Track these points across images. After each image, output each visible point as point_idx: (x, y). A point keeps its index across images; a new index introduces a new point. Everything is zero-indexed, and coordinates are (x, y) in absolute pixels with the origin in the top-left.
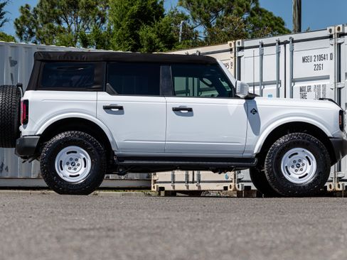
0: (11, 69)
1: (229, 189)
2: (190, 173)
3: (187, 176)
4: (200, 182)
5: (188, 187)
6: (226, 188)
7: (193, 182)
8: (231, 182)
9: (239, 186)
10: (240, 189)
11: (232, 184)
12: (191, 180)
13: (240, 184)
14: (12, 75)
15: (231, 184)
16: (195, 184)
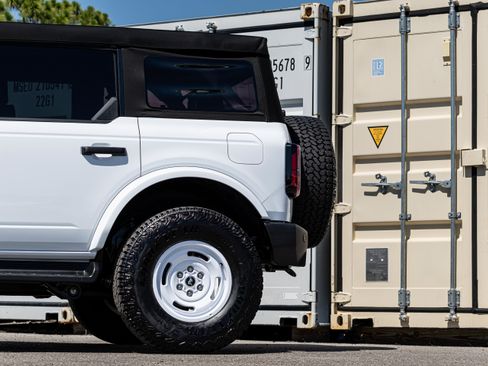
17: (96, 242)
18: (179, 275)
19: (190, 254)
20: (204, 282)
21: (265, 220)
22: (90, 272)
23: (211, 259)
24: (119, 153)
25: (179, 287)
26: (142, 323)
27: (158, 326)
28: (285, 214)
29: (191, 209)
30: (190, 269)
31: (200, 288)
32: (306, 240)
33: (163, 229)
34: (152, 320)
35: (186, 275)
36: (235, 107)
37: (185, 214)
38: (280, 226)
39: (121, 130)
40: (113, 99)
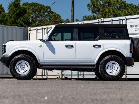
1: (59, 78)
3: (42, 73)
4: (47, 75)
5: (42, 77)
6: (58, 78)
7: (45, 75)
8: (60, 75)
9: (63, 77)
10: (63, 78)
17: (96, 62)
18: (110, 67)
19: (112, 63)
20: (115, 68)
21: (126, 57)
22: (95, 67)
23: (116, 64)
24: (100, 46)
25: (110, 69)
26: (104, 75)
27: (107, 76)
28: (130, 56)
29: (112, 55)
30: (112, 66)
31: (114, 69)
32: (134, 61)
33: (107, 59)
34: (105, 75)
35: (112, 67)
36: (121, 37)
37: (111, 56)
38: (129, 58)
39: (100, 42)
40: (99, 37)
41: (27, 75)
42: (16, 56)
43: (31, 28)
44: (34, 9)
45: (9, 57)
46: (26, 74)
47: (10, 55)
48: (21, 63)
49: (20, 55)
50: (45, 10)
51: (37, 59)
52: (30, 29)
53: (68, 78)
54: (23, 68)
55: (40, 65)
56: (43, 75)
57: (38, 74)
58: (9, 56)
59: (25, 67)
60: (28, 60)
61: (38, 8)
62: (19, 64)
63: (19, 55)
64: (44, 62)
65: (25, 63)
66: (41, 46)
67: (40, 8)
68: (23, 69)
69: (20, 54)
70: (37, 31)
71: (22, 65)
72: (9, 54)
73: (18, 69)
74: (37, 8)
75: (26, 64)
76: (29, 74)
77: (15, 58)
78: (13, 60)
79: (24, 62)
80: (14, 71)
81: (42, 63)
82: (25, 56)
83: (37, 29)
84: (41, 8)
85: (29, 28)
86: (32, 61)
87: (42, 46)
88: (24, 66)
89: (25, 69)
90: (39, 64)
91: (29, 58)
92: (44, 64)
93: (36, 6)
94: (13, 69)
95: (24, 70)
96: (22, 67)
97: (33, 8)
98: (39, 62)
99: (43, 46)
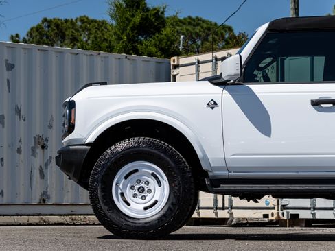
0: (6, 74)
1: (270, 217)
2: (220, 197)
3: (216, 201)
4: (232, 208)
5: (216, 214)
6: (266, 216)
7: (223, 208)
8: (274, 208)
9: (283, 214)
10: (285, 218)
11: (275, 211)
12: (220, 205)
13: (285, 211)
14: (8, 81)
15: (272, 211)
16: (227, 211)
41: (160, 219)
42: (114, 143)
43: (178, 61)
44: (191, 32)
45: (89, 147)
46: (153, 214)
47: (91, 139)
48: (136, 171)
49: (132, 140)
50: (217, 35)
51: (199, 154)
52: (176, 63)
53: (300, 217)
54: (143, 190)
55: (211, 181)
56: (217, 209)
57: (201, 206)
58: (88, 145)
59: (151, 186)
60: (163, 159)
61: (202, 30)
62: (126, 177)
63: (127, 141)
64: (227, 168)
65: (151, 172)
66: (213, 104)
67: (206, 29)
68: (144, 198)
69: (129, 137)
70: (198, 67)
71: (139, 181)
72: (89, 135)
73: (122, 194)
74: (198, 29)
75: (153, 174)
76: (164, 215)
77: (109, 151)
78: (102, 160)
79: (147, 168)
80: (106, 204)
81: (217, 173)
82: (148, 144)
83: (199, 62)
84: (209, 29)
85: (174, 60)
86: (178, 162)
87: (215, 104)
88: (147, 183)
89: (149, 197)
90: (205, 173)
91: (166, 151)
92: (224, 173)
93: (198, 24)
94: (104, 197)
95: (147, 199)
96: (137, 187)
97: (187, 30)
98: (204, 167)
99: (219, 104)
